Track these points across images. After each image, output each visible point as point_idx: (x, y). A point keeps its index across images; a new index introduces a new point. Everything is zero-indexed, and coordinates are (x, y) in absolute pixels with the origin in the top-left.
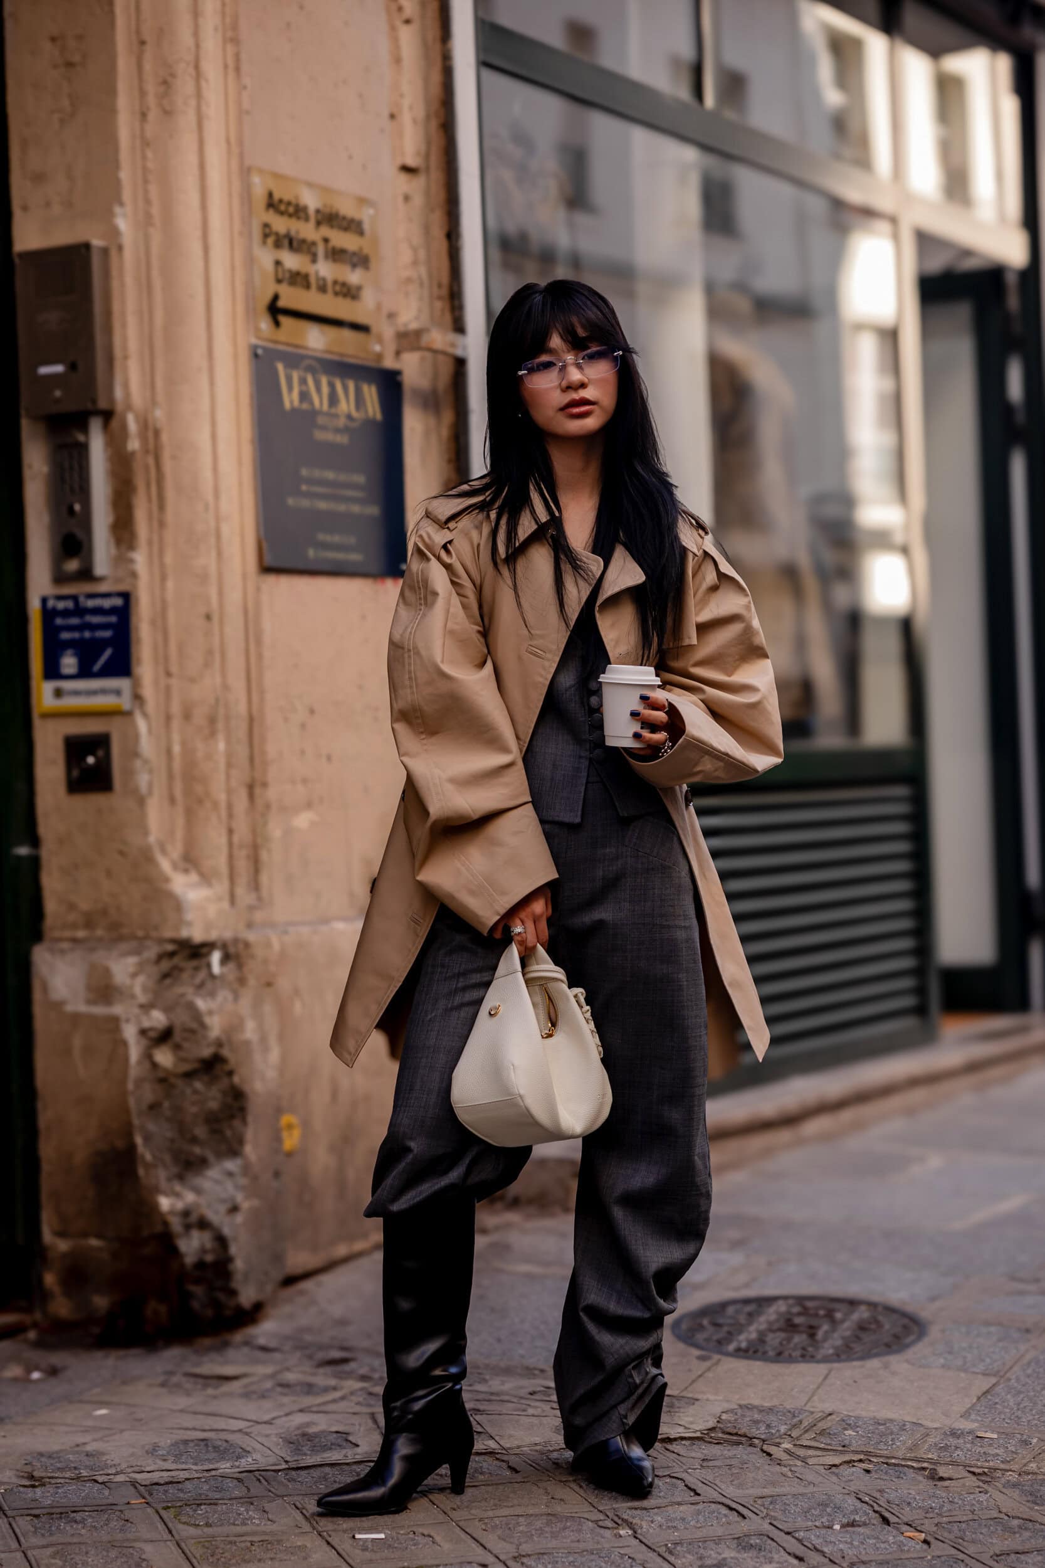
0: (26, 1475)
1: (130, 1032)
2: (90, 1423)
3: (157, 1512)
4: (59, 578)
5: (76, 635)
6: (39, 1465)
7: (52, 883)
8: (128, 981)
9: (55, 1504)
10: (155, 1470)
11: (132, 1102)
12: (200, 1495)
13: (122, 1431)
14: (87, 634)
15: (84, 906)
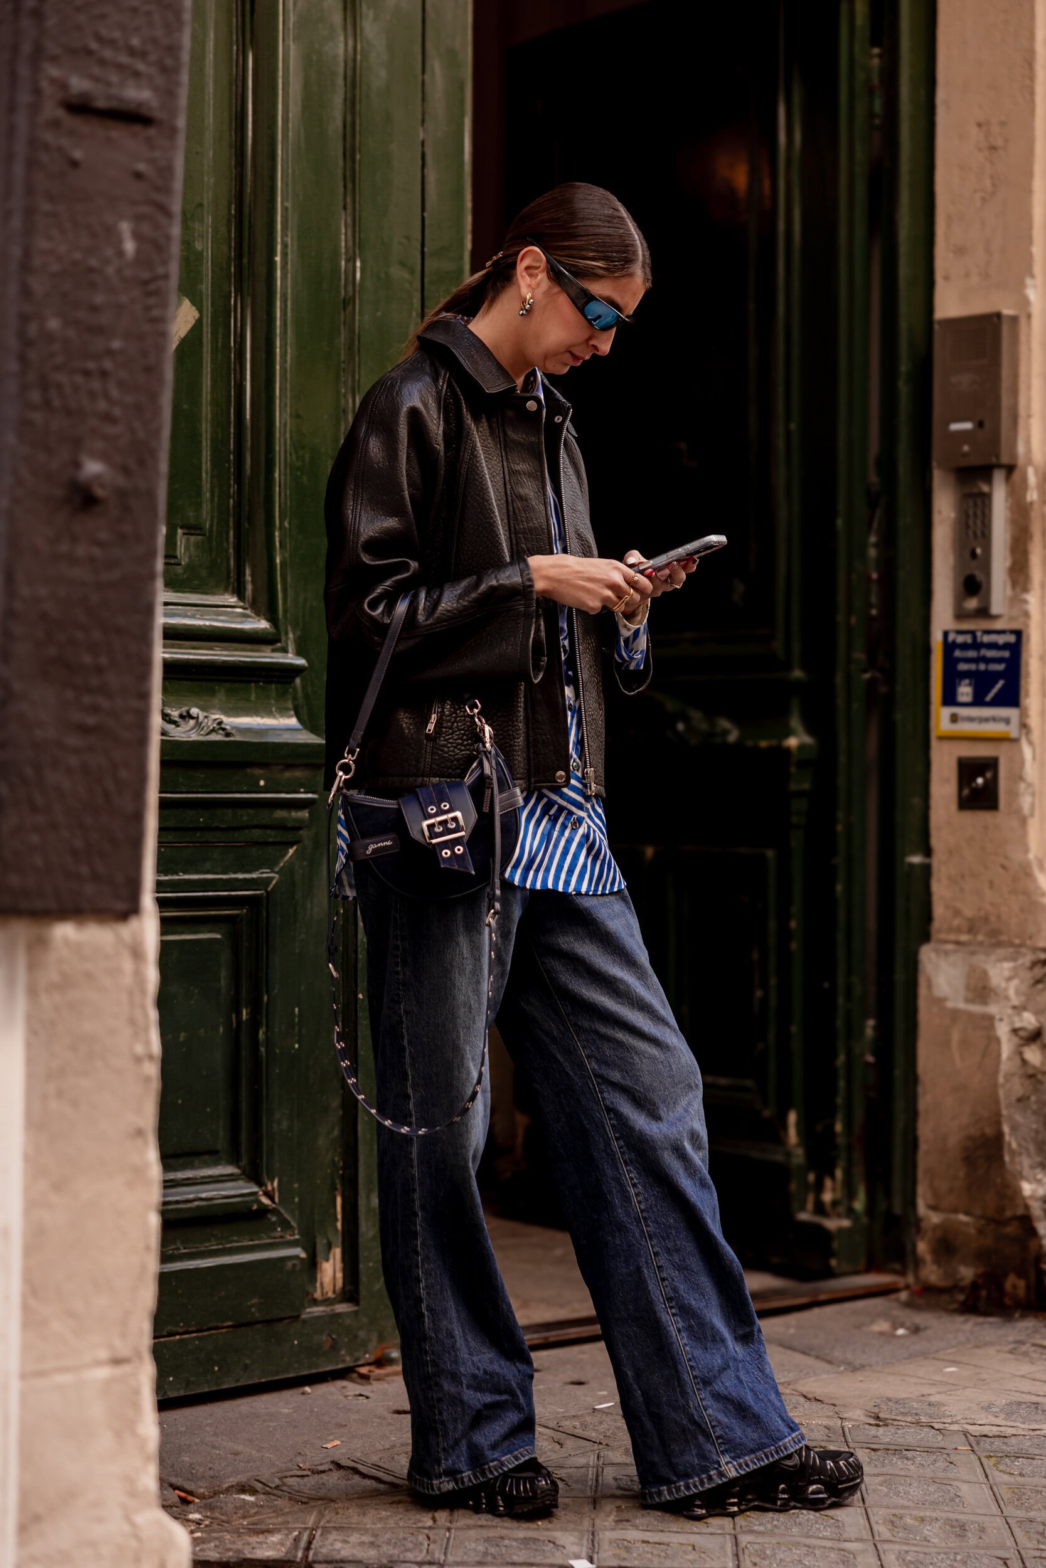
0: (873, 1415)
1: (1003, 1031)
2: (938, 1378)
3: (980, 1459)
4: (960, 615)
5: (973, 667)
6: (885, 1408)
7: (940, 890)
8: (1003, 984)
9: (892, 1442)
10: (987, 1424)
11: (1001, 1093)
12: (1022, 1449)
13: (965, 1388)
14: (982, 667)
15: (969, 913)
